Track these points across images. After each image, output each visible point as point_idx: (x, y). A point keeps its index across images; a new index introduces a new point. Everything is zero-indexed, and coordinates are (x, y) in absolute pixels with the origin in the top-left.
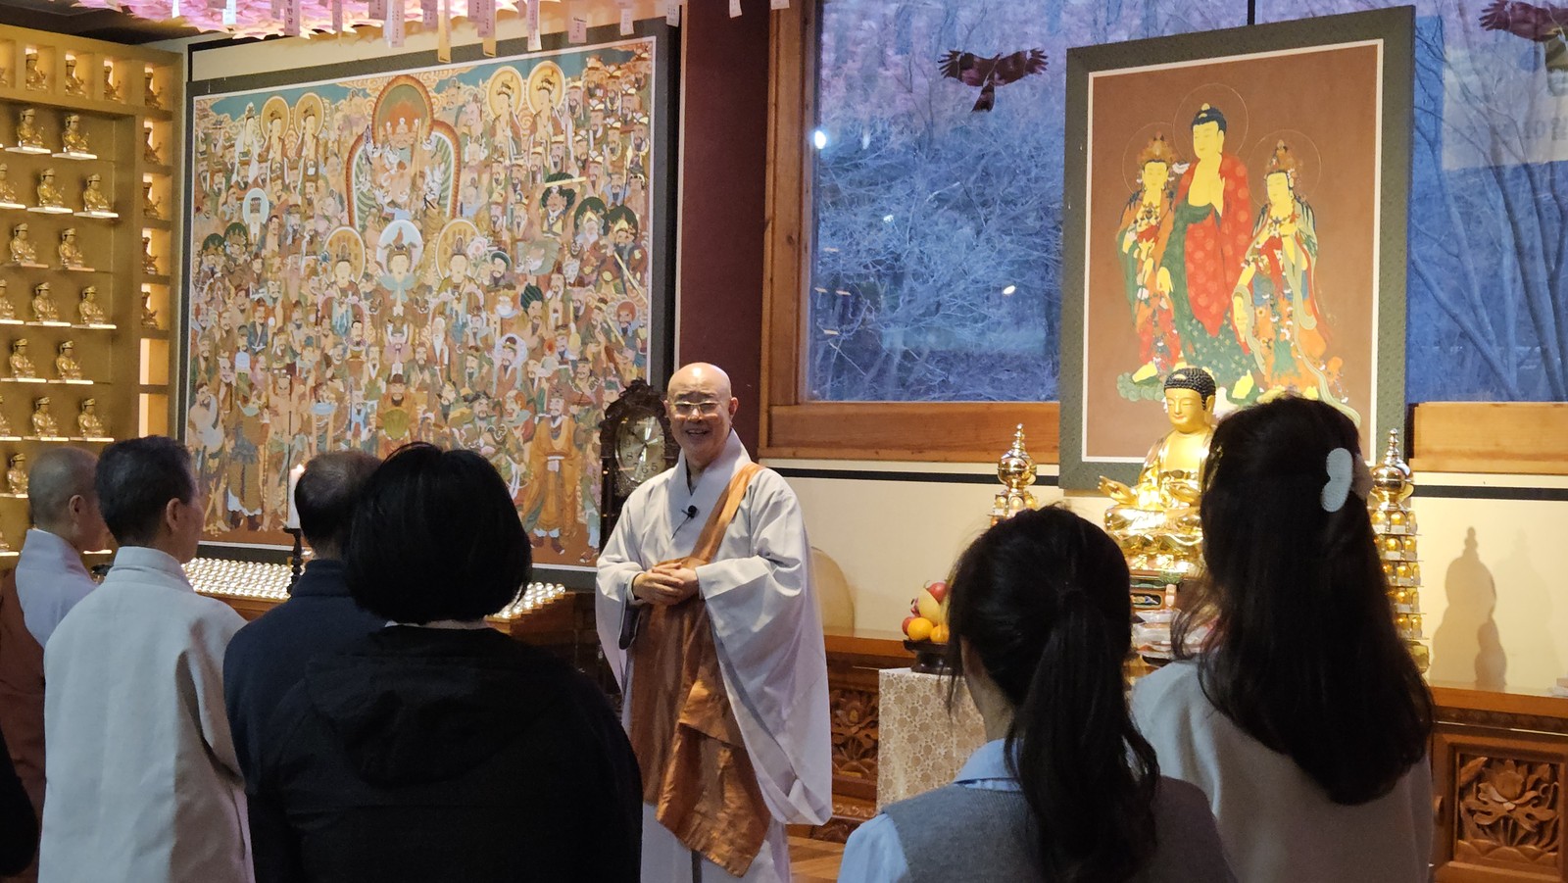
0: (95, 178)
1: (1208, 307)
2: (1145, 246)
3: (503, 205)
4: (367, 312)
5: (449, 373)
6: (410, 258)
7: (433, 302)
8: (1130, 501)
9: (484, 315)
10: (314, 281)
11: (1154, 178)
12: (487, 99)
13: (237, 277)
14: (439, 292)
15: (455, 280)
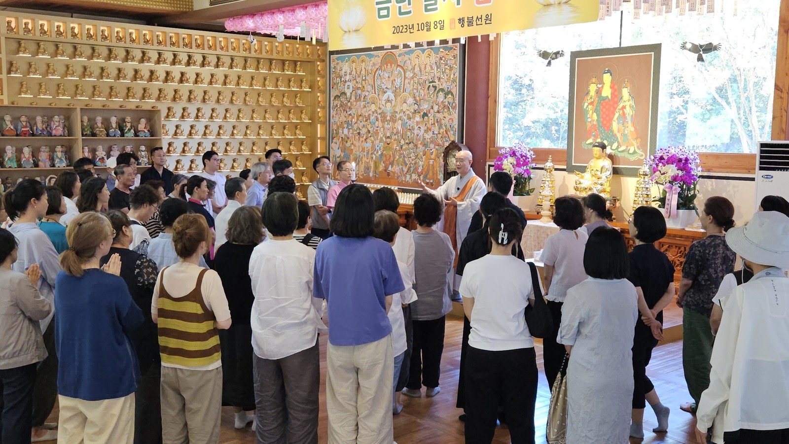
0: (305, 79)
1: (606, 124)
2: (590, 107)
3: (417, 89)
4: (380, 118)
5: (402, 136)
6: (391, 103)
7: (398, 116)
8: (582, 177)
9: (412, 120)
10: (365, 109)
11: (593, 88)
12: (412, 59)
13: (344, 108)
14: (400, 113)
15: (404, 110)
